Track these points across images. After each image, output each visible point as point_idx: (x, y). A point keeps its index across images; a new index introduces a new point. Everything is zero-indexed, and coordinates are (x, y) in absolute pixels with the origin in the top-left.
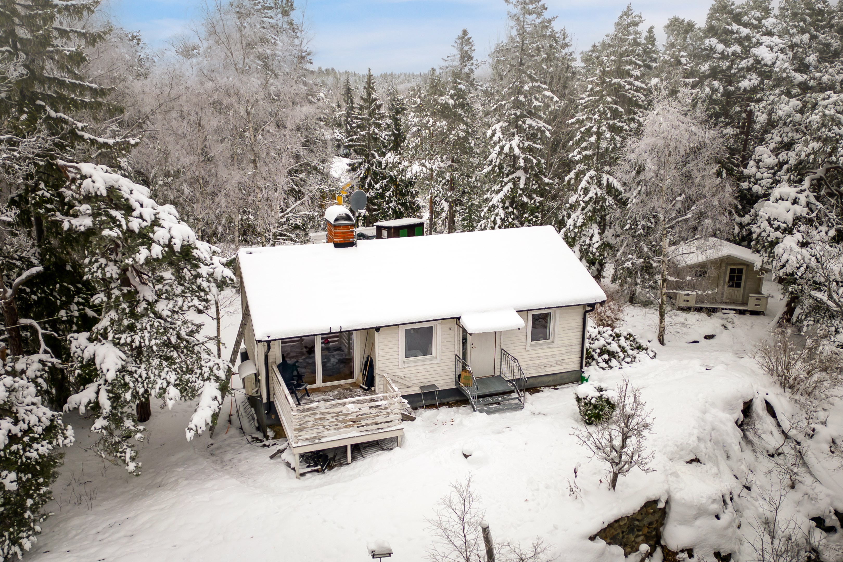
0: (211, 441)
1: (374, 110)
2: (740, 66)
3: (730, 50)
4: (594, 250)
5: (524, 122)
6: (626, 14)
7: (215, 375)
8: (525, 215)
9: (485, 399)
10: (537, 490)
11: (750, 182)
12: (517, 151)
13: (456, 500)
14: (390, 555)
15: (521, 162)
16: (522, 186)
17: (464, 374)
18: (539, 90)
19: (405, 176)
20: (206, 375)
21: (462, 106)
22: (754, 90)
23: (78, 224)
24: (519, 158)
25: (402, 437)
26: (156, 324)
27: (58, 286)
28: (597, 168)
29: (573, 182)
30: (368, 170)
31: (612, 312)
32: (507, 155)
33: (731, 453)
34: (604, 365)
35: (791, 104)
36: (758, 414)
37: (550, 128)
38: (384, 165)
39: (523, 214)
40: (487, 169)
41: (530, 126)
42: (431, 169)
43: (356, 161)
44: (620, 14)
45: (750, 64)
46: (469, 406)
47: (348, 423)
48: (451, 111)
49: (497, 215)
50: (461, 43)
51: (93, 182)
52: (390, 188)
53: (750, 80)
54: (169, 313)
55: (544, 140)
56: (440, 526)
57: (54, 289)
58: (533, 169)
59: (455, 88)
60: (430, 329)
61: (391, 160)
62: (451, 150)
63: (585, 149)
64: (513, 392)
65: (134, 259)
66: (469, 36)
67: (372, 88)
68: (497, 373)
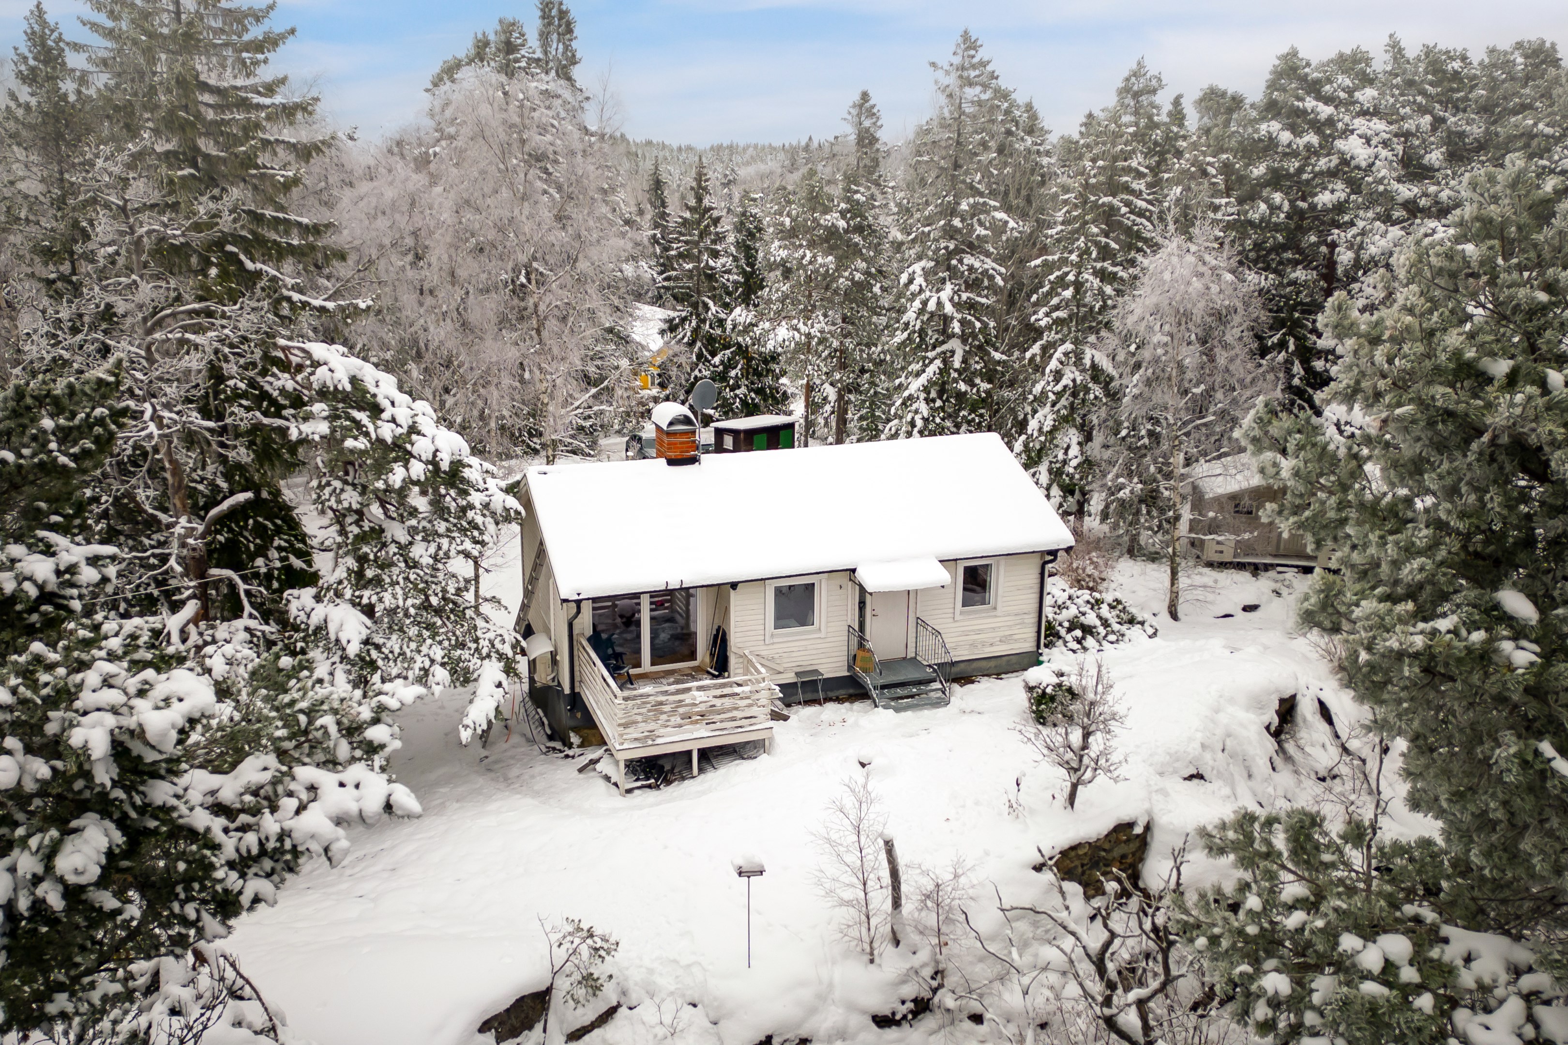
0: (484, 753)
1: (708, 226)
2: (1317, 169)
3: (1301, 142)
4: (1071, 470)
5: (961, 261)
6: (1135, 74)
7: (497, 652)
8: (963, 413)
9: (893, 690)
10: (963, 806)
11: (1327, 360)
12: (949, 309)
13: (849, 802)
14: (761, 873)
15: (956, 327)
16: (957, 365)
17: (860, 654)
18: (984, 209)
19: (764, 346)
20: (485, 651)
21: (859, 229)
22: (1340, 207)
23: (309, 431)
24: (952, 318)
25: (771, 739)
26: (412, 577)
27: (251, 521)
28: (1077, 338)
29: (1038, 359)
30: (696, 331)
31: (1096, 568)
32: (932, 314)
33: (1255, 771)
34: (1075, 645)
35: (1390, 236)
36: (1305, 720)
37: (1003, 270)
38: (729, 325)
39: (960, 410)
40: (900, 337)
41: (971, 268)
42: (808, 336)
43: (676, 314)
44: (1126, 74)
45: (1332, 165)
46: (869, 702)
47: (695, 718)
48: (840, 237)
49: (916, 412)
50: (859, 115)
51: (331, 370)
52: (737, 363)
53: (1332, 191)
54: (431, 561)
55: (993, 288)
56: (829, 840)
57: (245, 527)
58: (974, 336)
59: (848, 200)
60: (810, 588)
61: (741, 320)
62: (841, 304)
63: (1057, 308)
64: (934, 681)
65: (386, 482)
66: (871, 102)
67: (705, 189)
68: (911, 654)
